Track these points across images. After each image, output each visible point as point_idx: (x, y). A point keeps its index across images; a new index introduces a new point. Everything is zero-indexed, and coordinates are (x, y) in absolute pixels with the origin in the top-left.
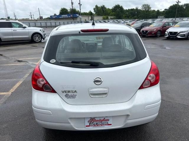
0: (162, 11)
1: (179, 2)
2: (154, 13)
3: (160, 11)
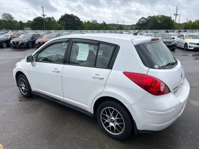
0: (25, 22)
1: (45, 15)
2: (17, 24)
3: (23, 22)
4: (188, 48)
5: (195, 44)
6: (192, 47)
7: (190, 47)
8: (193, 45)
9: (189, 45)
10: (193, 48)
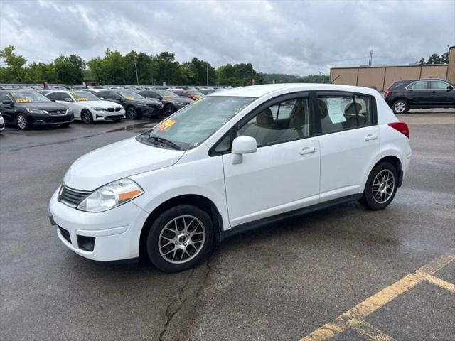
4: (95, 119)
5: (105, 110)
6: (101, 116)
7: (97, 116)
8: (101, 112)
9: (94, 113)
10: (103, 119)
